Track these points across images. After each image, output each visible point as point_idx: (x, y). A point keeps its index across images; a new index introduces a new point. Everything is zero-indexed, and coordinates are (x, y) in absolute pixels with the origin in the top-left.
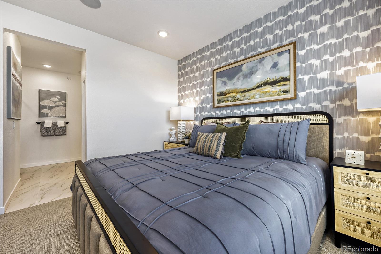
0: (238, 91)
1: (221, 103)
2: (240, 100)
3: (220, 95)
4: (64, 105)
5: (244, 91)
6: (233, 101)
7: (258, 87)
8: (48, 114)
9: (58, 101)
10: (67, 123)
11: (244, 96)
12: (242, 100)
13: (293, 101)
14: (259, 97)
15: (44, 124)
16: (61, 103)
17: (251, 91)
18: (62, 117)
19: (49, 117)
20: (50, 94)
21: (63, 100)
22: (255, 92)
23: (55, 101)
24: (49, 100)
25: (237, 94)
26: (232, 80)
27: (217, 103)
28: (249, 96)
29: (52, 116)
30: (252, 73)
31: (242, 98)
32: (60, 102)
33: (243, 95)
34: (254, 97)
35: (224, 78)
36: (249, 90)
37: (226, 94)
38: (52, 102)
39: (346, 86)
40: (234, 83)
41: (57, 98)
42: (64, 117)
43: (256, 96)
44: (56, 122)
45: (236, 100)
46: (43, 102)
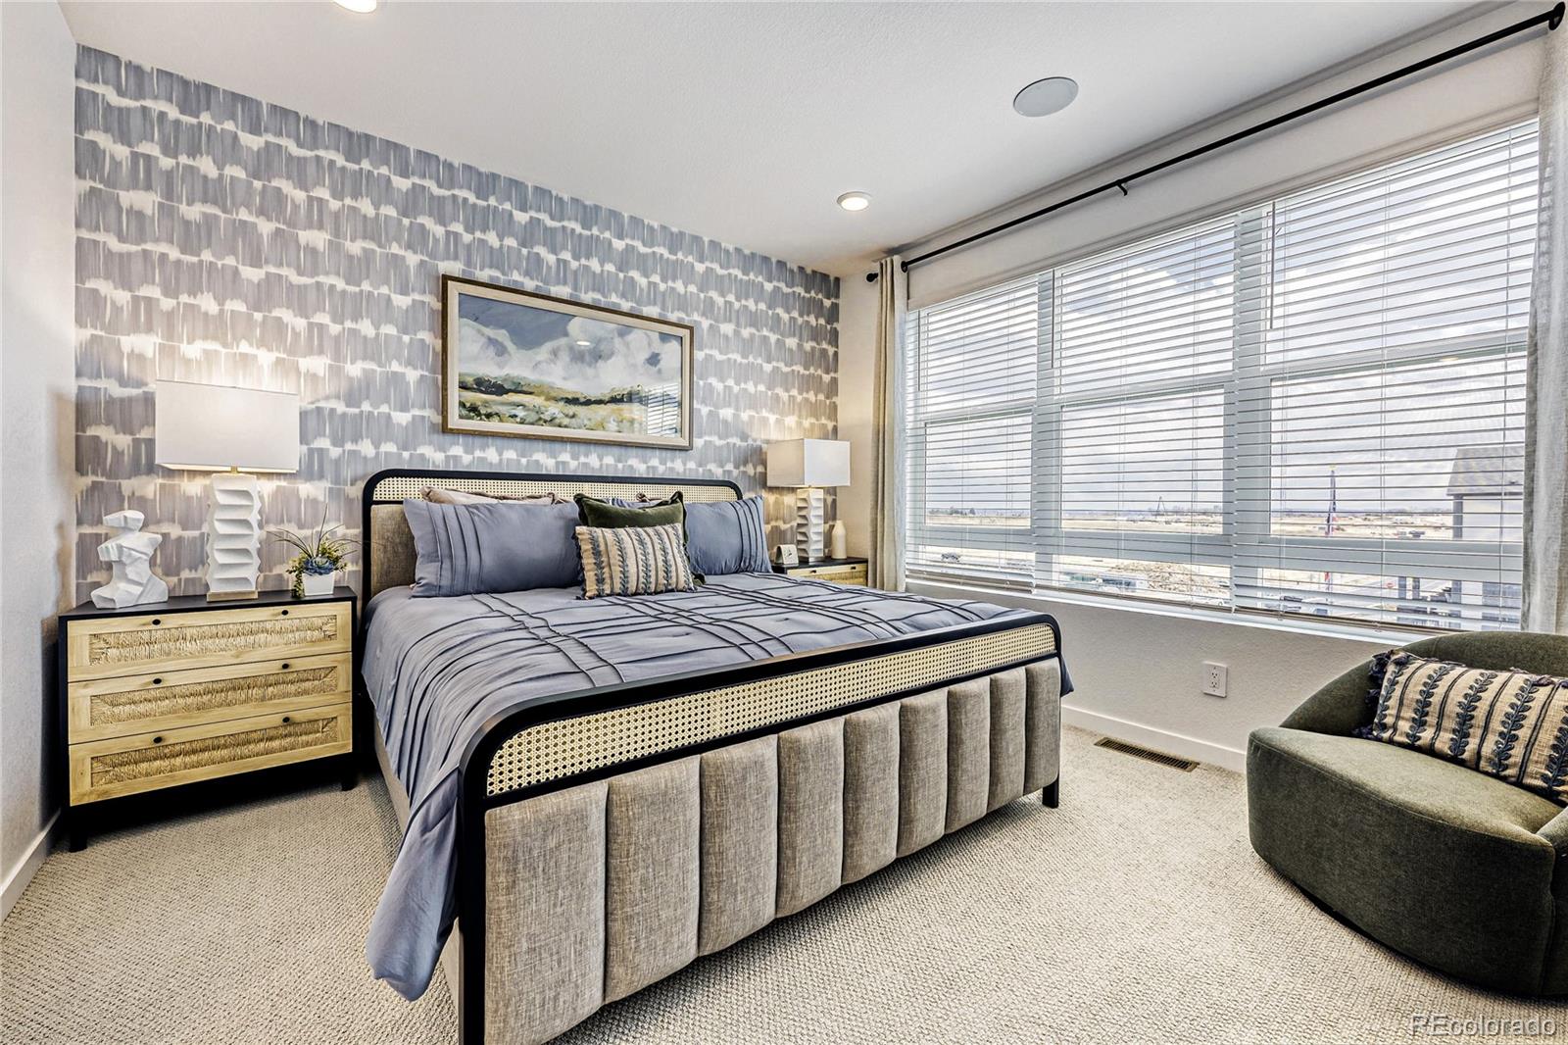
0: (553, 394)
1: (481, 419)
2: (560, 426)
3: (475, 386)
5: (574, 401)
6: (532, 424)
7: (614, 400)
11: (573, 416)
12: (566, 427)
13: (683, 454)
14: (617, 428)
17: (593, 406)
22: (605, 413)
25: (548, 403)
26: (530, 349)
27: (461, 417)
28: (590, 419)
30: (596, 355)
31: (566, 421)
33: (571, 414)
34: (602, 426)
35: (496, 331)
36: (588, 403)
37: (507, 392)
39: (750, 442)
40: (539, 362)
43: (610, 425)
45: (545, 422)
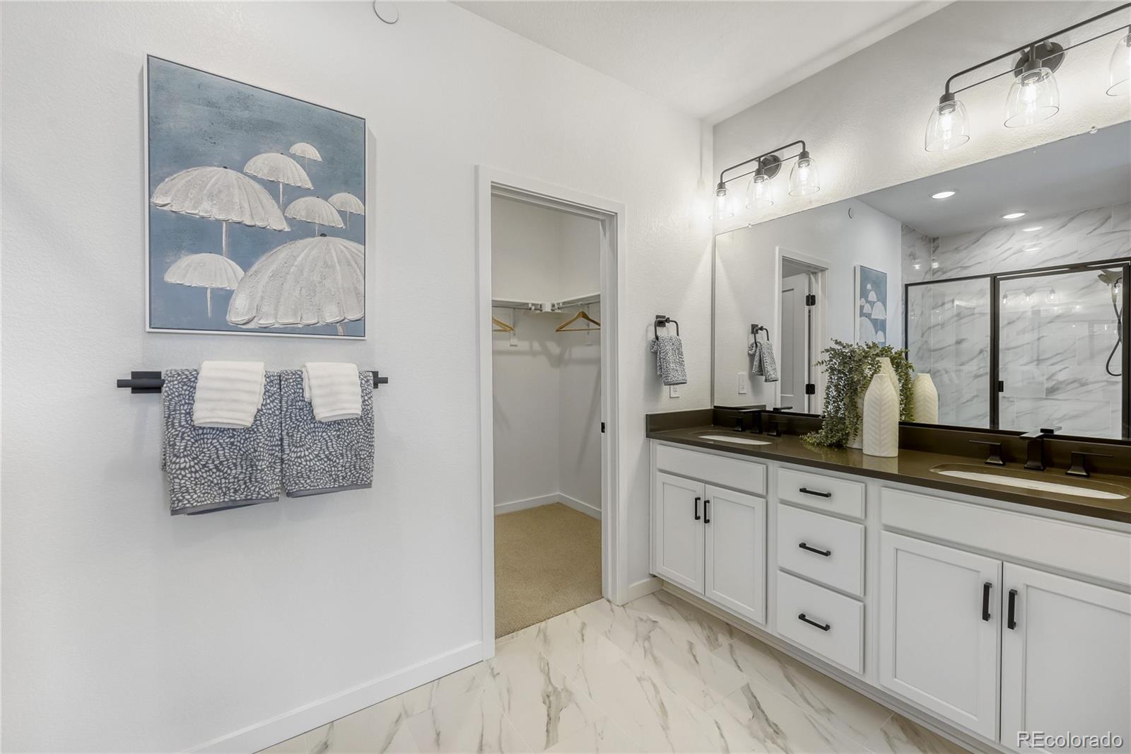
4: (355, 228)
8: (224, 298)
9: (309, 185)
10: (378, 380)
15: (191, 401)
16: (325, 211)
18: (340, 329)
19: (235, 328)
20: (246, 114)
21: (346, 183)
23: (286, 186)
24: (231, 173)
29: (263, 322)
32: (326, 199)
38: (257, 186)
41: (300, 160)
42: (355, 329)
44: (298, 378)
46: (182, 179)
